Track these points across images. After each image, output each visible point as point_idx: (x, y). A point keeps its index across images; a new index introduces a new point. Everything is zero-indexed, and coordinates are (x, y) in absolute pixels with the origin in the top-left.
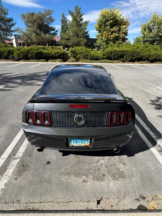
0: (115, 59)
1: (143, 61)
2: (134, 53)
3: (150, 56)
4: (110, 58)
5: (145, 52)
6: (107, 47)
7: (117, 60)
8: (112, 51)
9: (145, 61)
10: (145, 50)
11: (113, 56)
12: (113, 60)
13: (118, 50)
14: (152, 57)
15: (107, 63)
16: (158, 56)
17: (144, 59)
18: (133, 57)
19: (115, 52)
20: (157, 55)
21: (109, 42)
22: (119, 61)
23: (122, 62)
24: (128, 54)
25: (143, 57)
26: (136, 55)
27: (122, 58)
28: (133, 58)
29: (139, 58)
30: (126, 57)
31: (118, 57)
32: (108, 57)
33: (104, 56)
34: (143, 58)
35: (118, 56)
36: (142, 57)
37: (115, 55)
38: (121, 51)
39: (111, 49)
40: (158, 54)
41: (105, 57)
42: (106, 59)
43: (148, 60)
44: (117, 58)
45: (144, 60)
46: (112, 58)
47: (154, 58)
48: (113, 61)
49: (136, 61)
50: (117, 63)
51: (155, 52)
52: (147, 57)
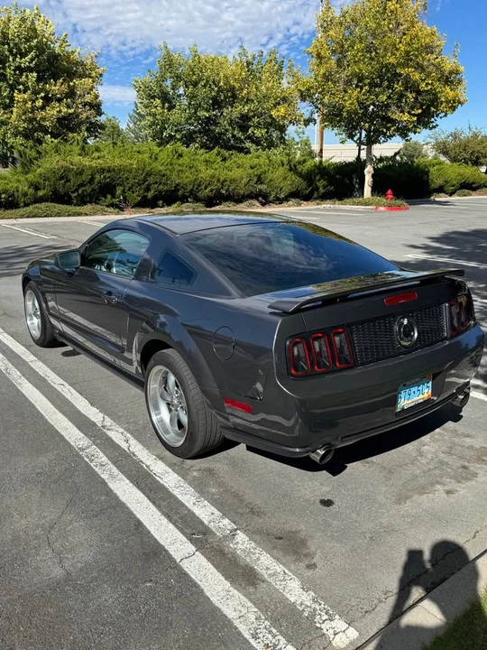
0: (82, 201)
1: (183, 202)
2: (149, 174)
3: (200, 186)
4: (64, 196)
5: (182, 171)
6: (39, 153)
7: (90, 203)
8: (67, 170)
9: (187, 202)
10: (180, 165)
11: (77, 190)
12: (79, 205)
13: (91, 167)
14: (206, 188)
15: (59, 215)
16: (223, 184)
17: (183, 195)
18: (148, 189)
19: (80, 173)
20: (219, 180)
21: (38, 134)
22: (99, 207)
23: (111, 210)
24: (127, 179)
25: (179, 190)
26: (156, 183)
27: (109, 196)
28: (150, 195)
29: (167, 191)
30: (124, 191)
31: (93, 190)
32: (55, 192)
33: (37, 188)
34: (180, 193)
35: (95, 186)
36: (177, 190)
37: (82, 185)
38: (103, 170)
39: (61, 163)
40: (222, 179)
41: (41, 193)
42: (46, 201)
43: (197, 200)
44: (89, 195)
45: (183, 200)
46: (73, 195)
47: (212, 191)
48: (77, 209)
49: (160, 202)
50: (95, 214)
51: (210, 172)
52: (192, 190)
